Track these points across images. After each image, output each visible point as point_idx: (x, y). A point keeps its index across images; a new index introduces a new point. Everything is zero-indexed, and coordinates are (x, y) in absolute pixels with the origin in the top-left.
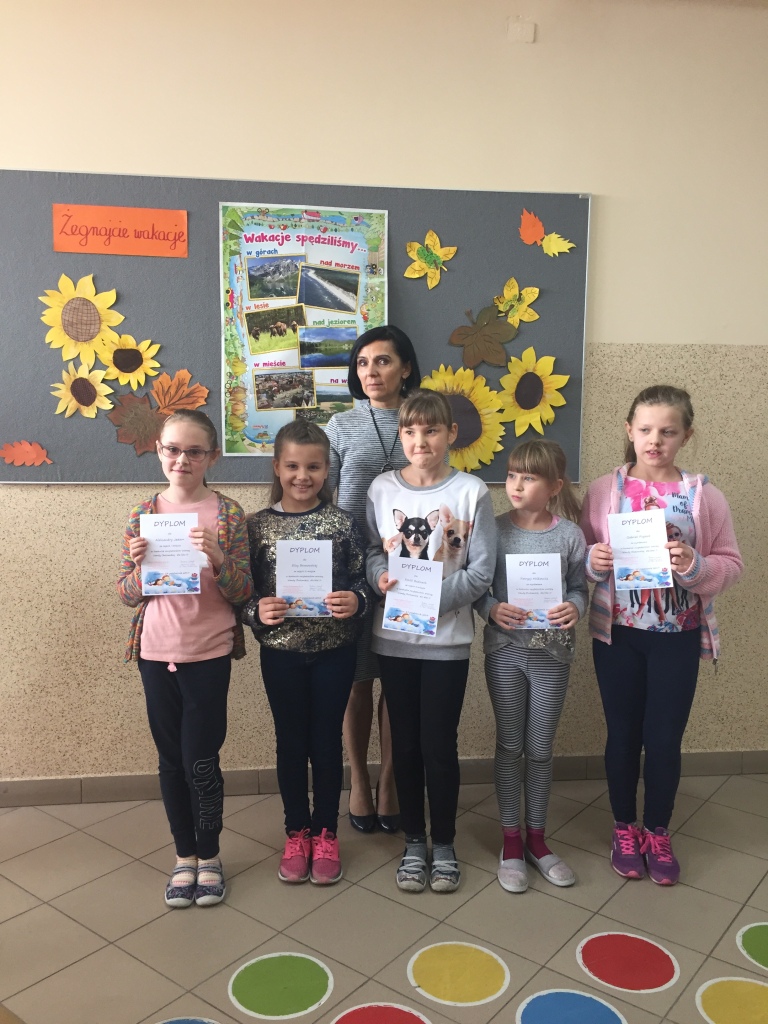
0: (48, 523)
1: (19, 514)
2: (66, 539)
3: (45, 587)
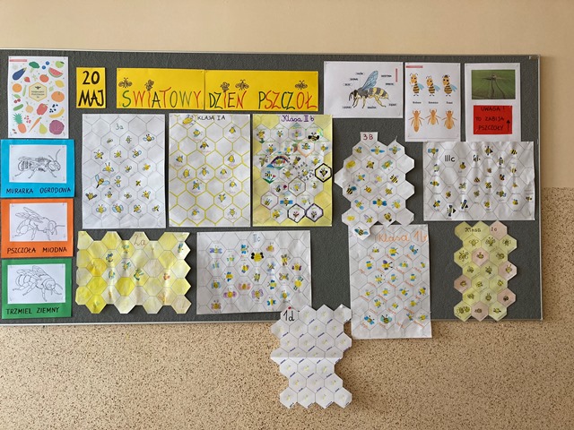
0: (42, 362)
1: (16, 353)
2: (58, 377)
3: (37, 422)
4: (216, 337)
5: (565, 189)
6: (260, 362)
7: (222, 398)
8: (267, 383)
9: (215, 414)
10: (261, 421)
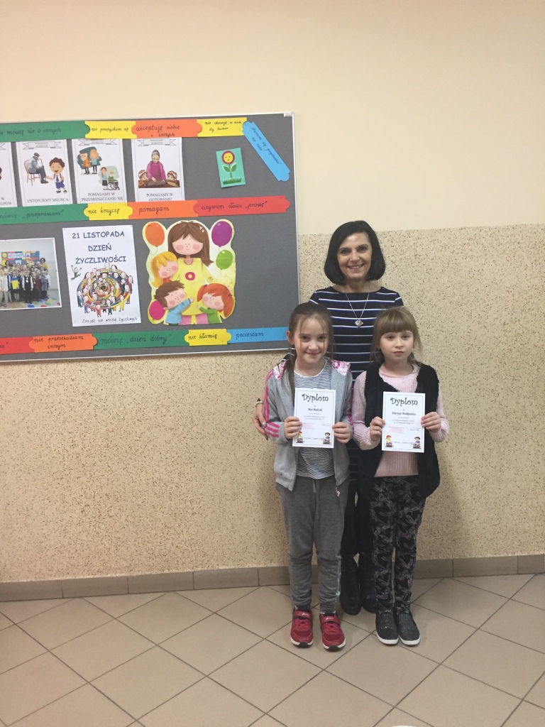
4: (28, 373)
5: (321, 235)
6: (65, 392)
7: (36, 422)
8: (73, 409)
9: (32, 435)
10: (71, 439)
